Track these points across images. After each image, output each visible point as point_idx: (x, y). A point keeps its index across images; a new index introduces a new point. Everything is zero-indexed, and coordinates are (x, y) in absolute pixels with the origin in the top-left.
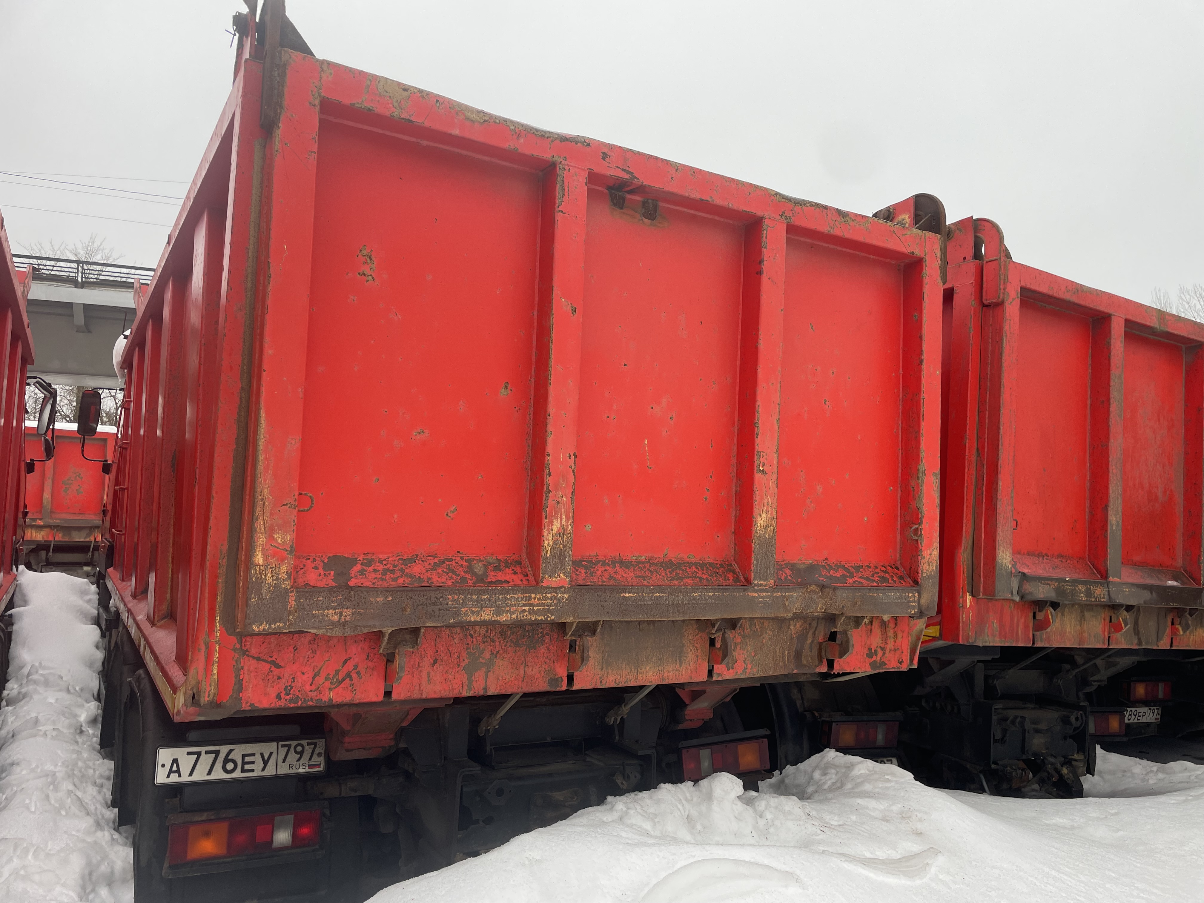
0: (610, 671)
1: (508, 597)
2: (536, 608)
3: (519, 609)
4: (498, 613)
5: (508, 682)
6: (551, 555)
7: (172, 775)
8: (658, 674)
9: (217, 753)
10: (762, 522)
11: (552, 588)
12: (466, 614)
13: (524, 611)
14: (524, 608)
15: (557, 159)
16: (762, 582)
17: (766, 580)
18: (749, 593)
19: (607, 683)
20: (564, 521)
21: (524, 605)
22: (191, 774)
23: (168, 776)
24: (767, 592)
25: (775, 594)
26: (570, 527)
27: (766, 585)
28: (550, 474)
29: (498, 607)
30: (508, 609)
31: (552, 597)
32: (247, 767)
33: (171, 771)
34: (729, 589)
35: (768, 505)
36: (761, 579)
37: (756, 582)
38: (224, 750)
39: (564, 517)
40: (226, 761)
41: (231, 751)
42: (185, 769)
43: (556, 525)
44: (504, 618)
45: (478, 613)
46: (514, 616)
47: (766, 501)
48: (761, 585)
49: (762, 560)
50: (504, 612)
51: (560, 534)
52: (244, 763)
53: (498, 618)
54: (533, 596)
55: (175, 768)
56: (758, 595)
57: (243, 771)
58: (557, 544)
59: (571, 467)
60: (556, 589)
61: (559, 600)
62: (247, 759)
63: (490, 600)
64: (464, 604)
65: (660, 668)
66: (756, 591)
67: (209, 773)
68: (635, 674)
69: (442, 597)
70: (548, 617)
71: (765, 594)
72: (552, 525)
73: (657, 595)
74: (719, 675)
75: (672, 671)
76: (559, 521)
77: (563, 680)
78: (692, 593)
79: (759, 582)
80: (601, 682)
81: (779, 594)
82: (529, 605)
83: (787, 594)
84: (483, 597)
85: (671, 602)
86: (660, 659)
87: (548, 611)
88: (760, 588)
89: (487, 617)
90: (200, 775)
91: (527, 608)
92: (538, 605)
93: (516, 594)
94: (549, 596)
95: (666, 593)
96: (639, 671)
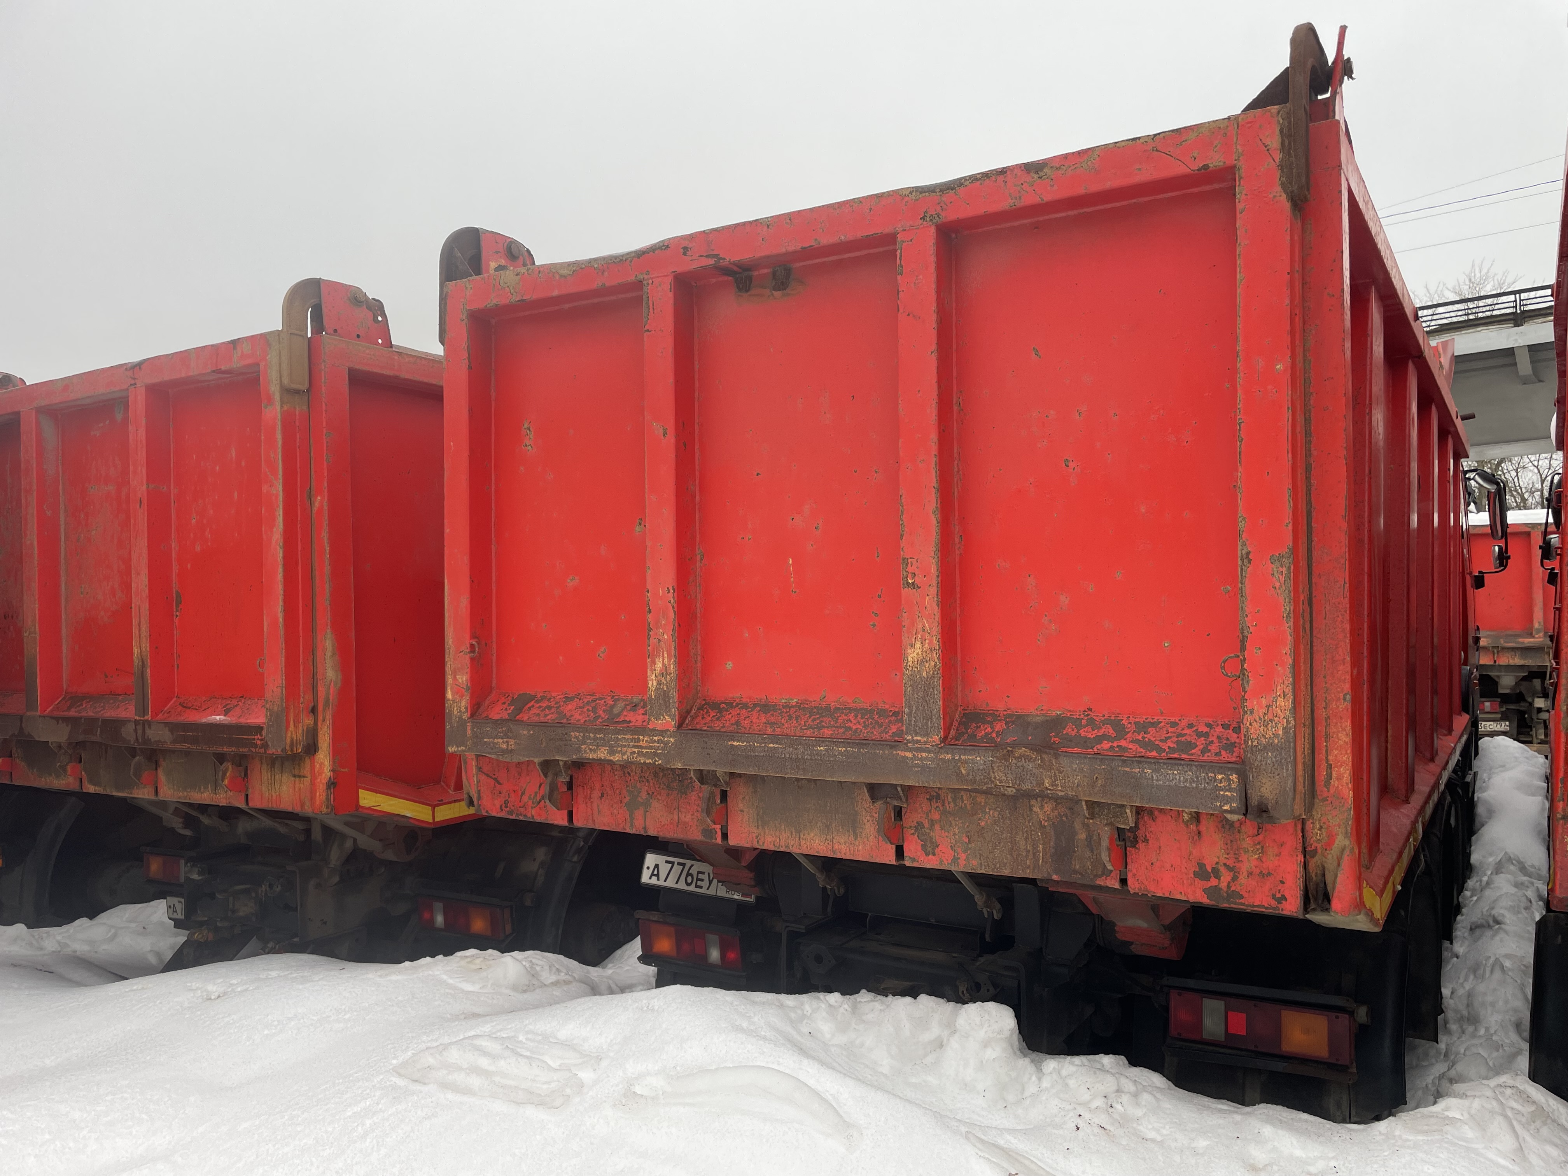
0: (767, 831)
1: (620, 737)
2: (644, 751)
3: (630, 750)
4: (612, 752)
5: (664, 825)
6: (655, 696)
7: (653, 877)
8: (826, 844)
9: (684, 865)
10: (915, 655)
11: (658, 730)
12: (585, 751)
13: (634, 752)
14: (633, 749)
15: (640, 277)
16: (919, 738)
17: (927, 735)
18: (900, 753)
19: (765, 844)
20: (666, 660)
21: (634, 747)
22: (665, 881)
23: (650, 878)
24: (929, 752)
25: (943, 756)
26: (672, 666)
27: (926, 743)
28: (650, 612)
29: (611, 746)
30: (619, 749)
31: (658, 740)
32: (699, 883)
33: (652, 875)
34: (869, 744)
35: (924, 631)
36: (917, 734)
37: (910, 737)
38: (689, 863)
39: (666, 655)
40: (688, 874)
41: (692, 866)
42: (663, 875)
43: (659, 665)
44: (616, 758)
45: (595, 751)
46: (625, 757)
47: (920, 626)
48: (918, 742)
49: (917, 709)
50: (616, 752)
51: (663, 674)
52: (698, 879)
53: (612, 758)
54: (641, 737)
55: (656, 872)
56: (914, 755)
57: (697, 886)
58: (660, 685)
59: (670, 602)
60: (662, 733)
61: (666, 744)
62: (701, 876)
63: (604, 740)
64: (584, 743)
65: (828, 837)
66: (910, 750)
67: (677, 883)
68: (797, 839)
69: (566, 734)
70: (656, 760)
71: (924, 755)
72: (655, 664)
73: (771, 745)
74: (913, 860)
75: (845, 843)
76: (661, 660)
77: (716, 832)
78: (816, 746)
79: (915, 738)
80: (758, 841)
81: (949, 756)
82: (638, 747)
83: (962, 757)
84: (598, 736)
85: (788, 756)
86: (828, 827)
87: (655, 754)
88: (916, 745)
89: (602, 756)
90: (670, 883)
91: (636, 750)
92: (646, 748)
93: (626, 735)
94: (656, 738)
95: (782, 744)
96: (802, 836)
